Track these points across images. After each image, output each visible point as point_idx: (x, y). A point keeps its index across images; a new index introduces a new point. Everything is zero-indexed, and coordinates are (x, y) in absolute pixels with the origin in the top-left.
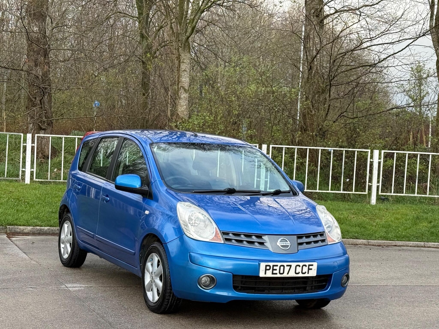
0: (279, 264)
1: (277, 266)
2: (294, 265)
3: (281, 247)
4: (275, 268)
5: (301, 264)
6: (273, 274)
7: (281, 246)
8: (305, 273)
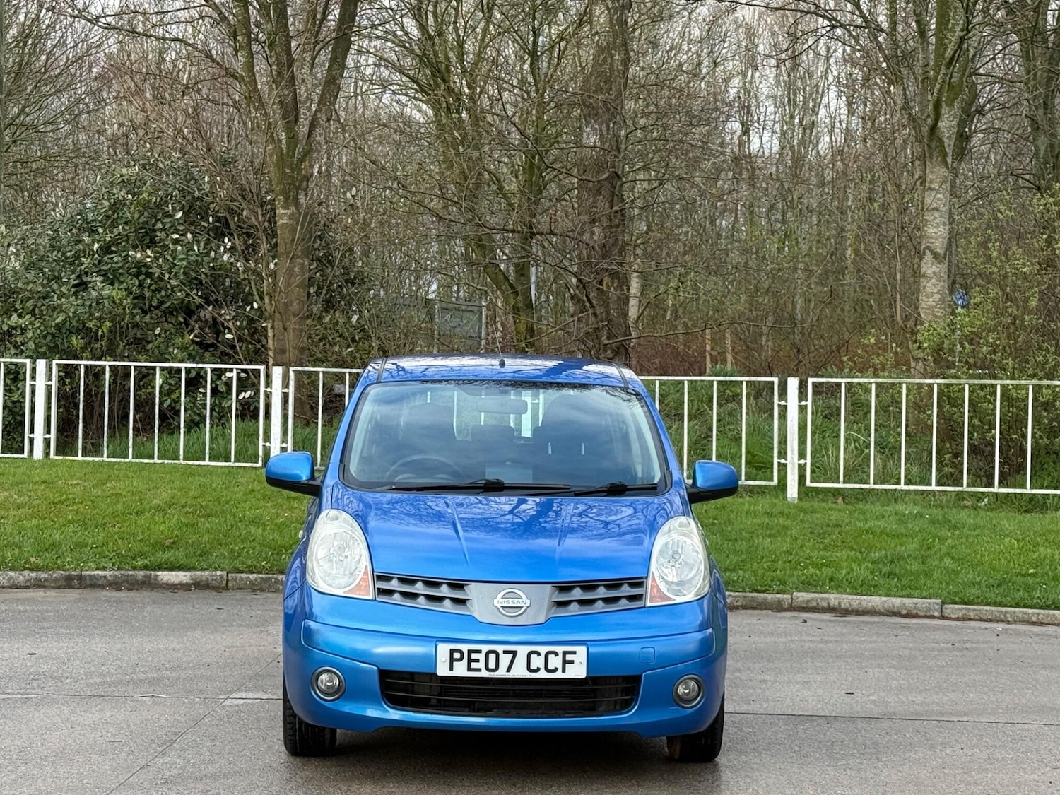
0: (485, 648)
1: (479, 652)
2: (523, 651)
3: (501, 609)
4: (474, 656)
5: (543, 649)
6: (470, 669)
7: (502, 607)
8: (556, 670)
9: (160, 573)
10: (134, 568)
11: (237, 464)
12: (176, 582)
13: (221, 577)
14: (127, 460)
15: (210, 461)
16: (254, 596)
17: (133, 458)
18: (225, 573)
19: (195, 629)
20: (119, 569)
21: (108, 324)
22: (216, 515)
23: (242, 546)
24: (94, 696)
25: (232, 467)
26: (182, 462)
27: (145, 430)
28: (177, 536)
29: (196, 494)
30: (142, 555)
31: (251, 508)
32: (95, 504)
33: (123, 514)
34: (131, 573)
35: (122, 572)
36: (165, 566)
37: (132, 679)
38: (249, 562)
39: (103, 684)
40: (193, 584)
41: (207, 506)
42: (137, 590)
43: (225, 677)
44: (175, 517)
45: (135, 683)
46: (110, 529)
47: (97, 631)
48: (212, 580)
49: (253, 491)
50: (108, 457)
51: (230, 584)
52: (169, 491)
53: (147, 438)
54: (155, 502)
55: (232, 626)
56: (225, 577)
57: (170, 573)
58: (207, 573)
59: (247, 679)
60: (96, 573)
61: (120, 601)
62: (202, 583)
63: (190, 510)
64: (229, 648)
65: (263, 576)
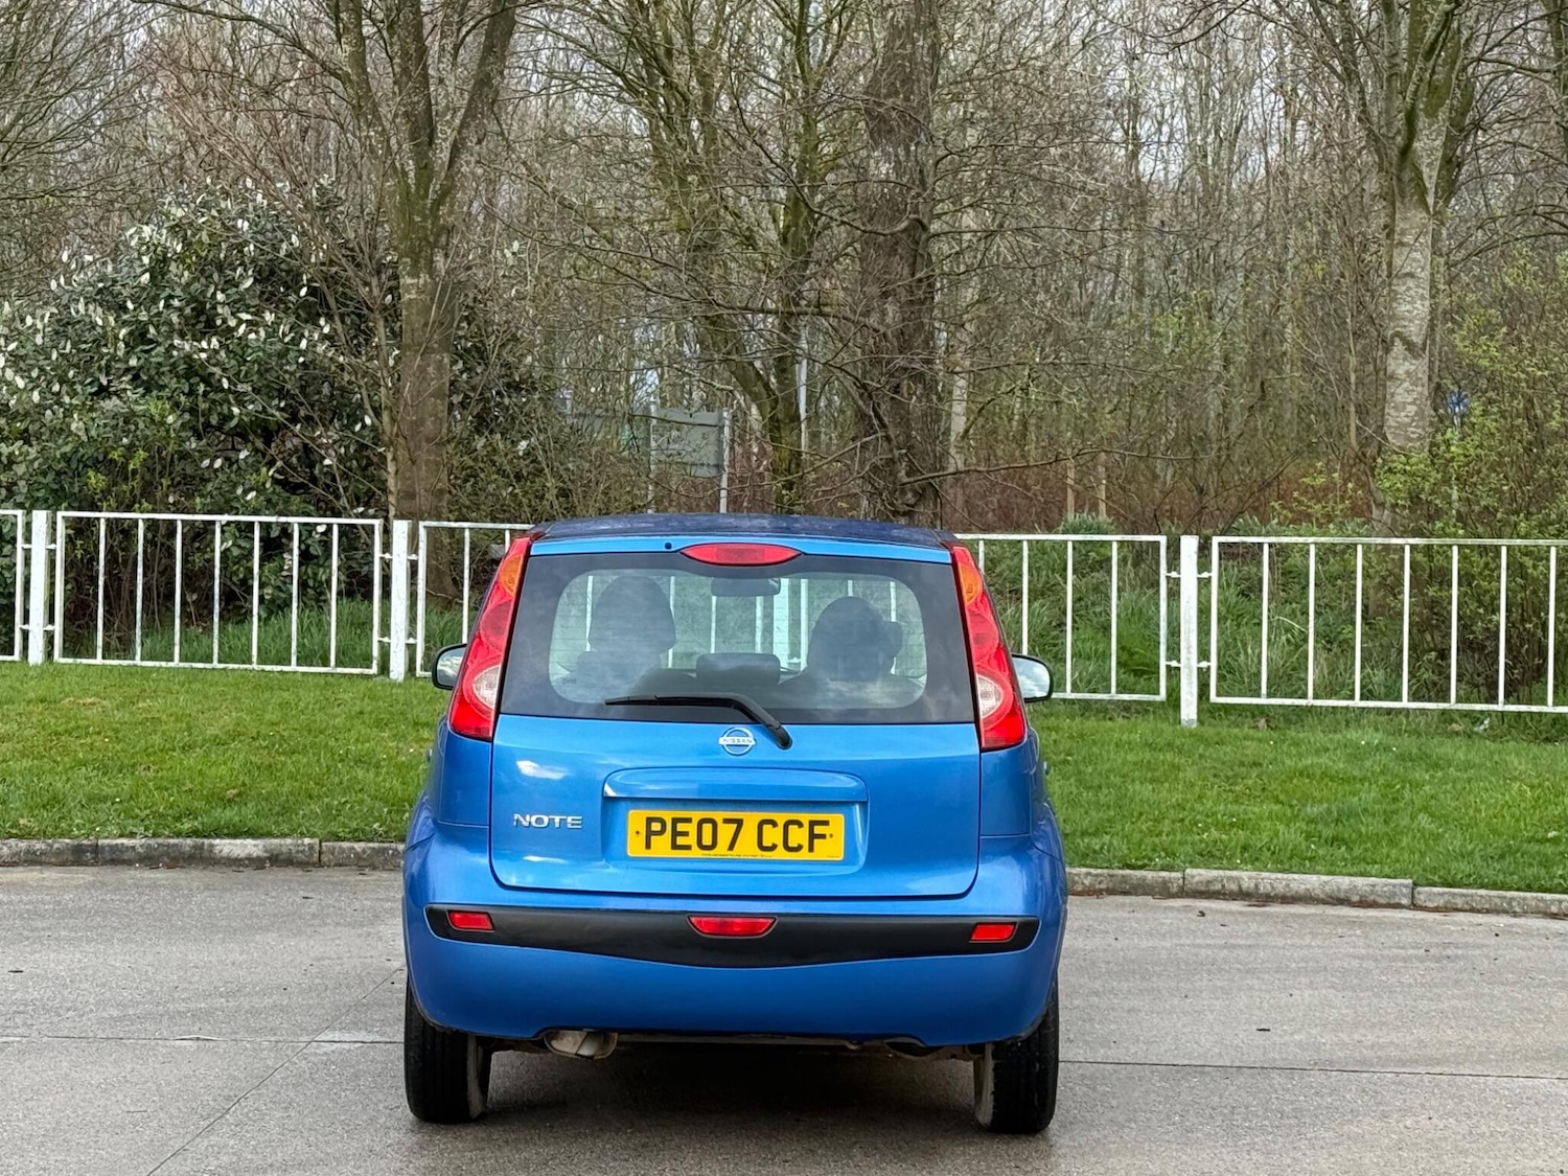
9: (217, 841)
10: (178, 835)
11: (340, 670)
12: (242, 855)
13: (311, 847)
14: (171, 664)
15: (298, 664)
16: (360, 877)
17: (181, 661)
18: (317, 841)
19: (268, 931)
20: (155, 835)
21: (142, 454)
22: (304, 751)
23: (343, 800)
24: (108, 1039)
25: (332, 674)
26: (255, 666)
27: (200, 617)
28: (244, 784)
29: (275, 718)
30: (191, 813)
31: (357, 740)
32: (120, 735)
33: (162, 751)
34: (172, 841)
35: (160, 840)
36: (225, 831)
37: (167, 1012)
38: (354, 825)
39: (120, 1019)
40: (270, 859)
41: (290, 736)
42: (182, 867)
43: (310, 1006)
44: (240, 753)
45: (171, 1018)
46: (143, 774)
47: (117, 935)
48: (297, 852)
49: (361, 713)
50: (142, 659)
51: (325, 859)
52: (234, 714)
53: (204, 628)
54: (211, 732)
55: (326, 924)
56: (317, 847)
57: (232, 841)
58: (289, 841)
59: (344, 1011)
60: (119, 841)
61: (154, 886)
62: (281, 857)
63: (264, 744)
64: (319, 960)
65: (376, 845)
